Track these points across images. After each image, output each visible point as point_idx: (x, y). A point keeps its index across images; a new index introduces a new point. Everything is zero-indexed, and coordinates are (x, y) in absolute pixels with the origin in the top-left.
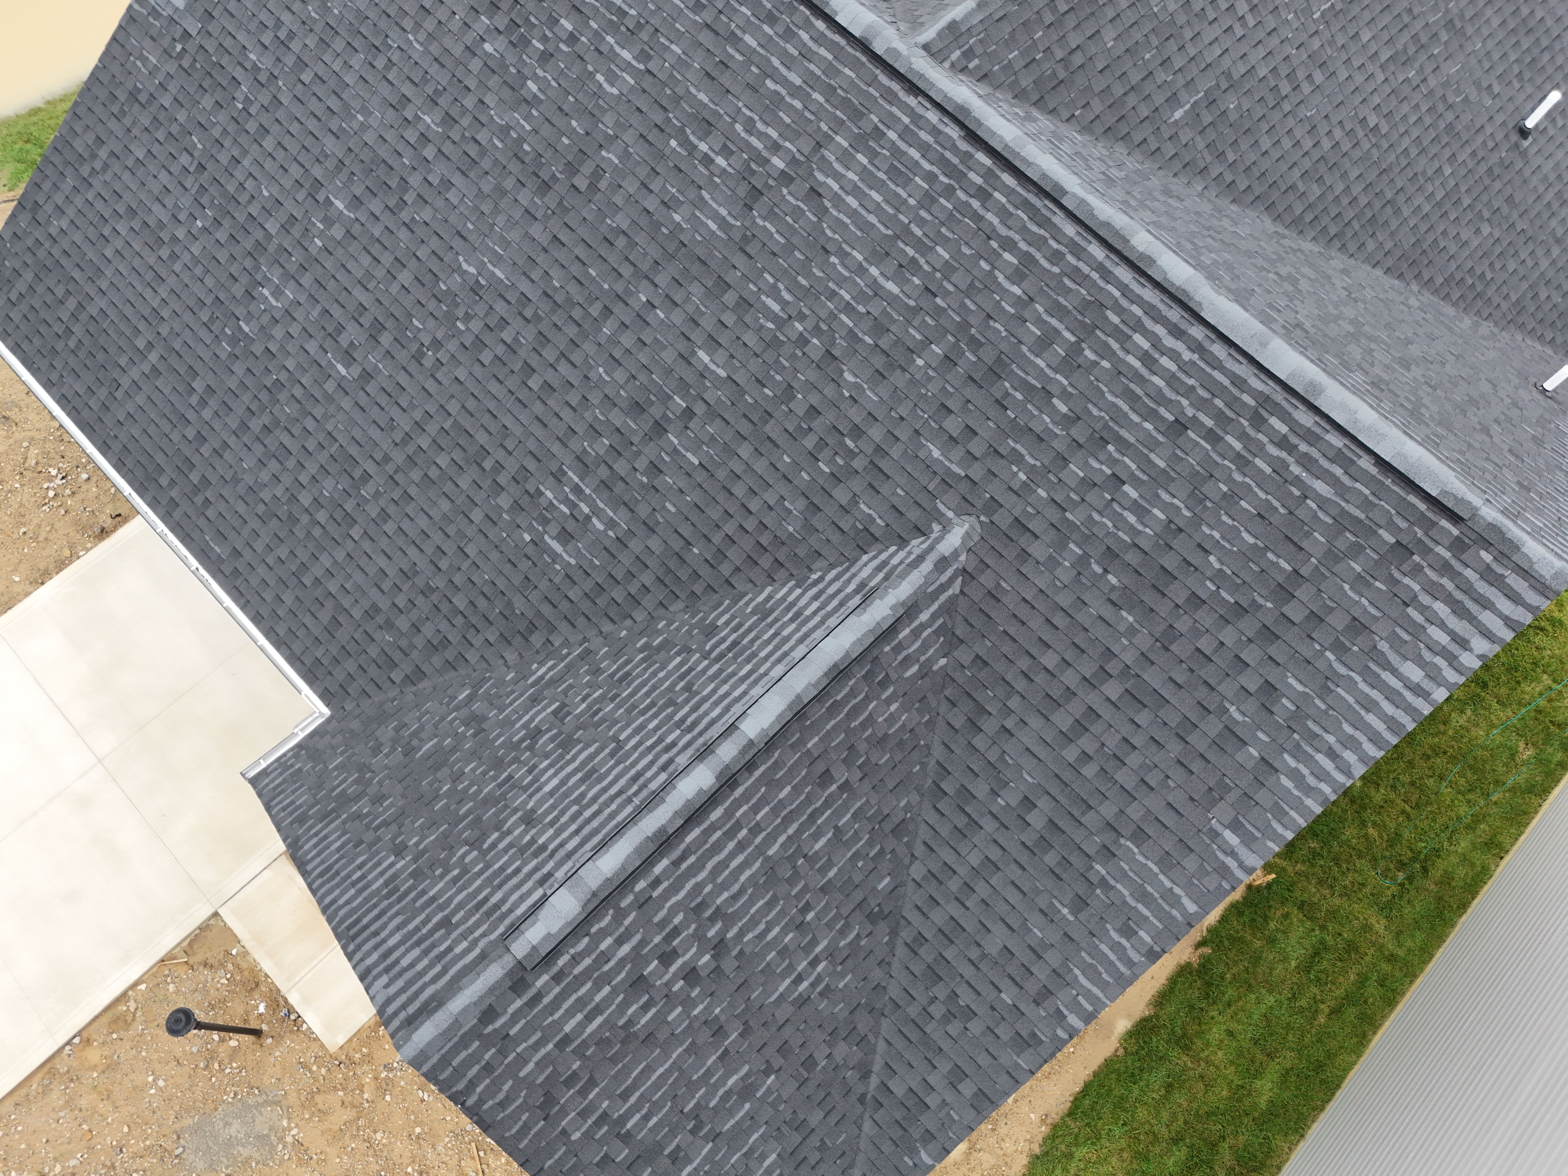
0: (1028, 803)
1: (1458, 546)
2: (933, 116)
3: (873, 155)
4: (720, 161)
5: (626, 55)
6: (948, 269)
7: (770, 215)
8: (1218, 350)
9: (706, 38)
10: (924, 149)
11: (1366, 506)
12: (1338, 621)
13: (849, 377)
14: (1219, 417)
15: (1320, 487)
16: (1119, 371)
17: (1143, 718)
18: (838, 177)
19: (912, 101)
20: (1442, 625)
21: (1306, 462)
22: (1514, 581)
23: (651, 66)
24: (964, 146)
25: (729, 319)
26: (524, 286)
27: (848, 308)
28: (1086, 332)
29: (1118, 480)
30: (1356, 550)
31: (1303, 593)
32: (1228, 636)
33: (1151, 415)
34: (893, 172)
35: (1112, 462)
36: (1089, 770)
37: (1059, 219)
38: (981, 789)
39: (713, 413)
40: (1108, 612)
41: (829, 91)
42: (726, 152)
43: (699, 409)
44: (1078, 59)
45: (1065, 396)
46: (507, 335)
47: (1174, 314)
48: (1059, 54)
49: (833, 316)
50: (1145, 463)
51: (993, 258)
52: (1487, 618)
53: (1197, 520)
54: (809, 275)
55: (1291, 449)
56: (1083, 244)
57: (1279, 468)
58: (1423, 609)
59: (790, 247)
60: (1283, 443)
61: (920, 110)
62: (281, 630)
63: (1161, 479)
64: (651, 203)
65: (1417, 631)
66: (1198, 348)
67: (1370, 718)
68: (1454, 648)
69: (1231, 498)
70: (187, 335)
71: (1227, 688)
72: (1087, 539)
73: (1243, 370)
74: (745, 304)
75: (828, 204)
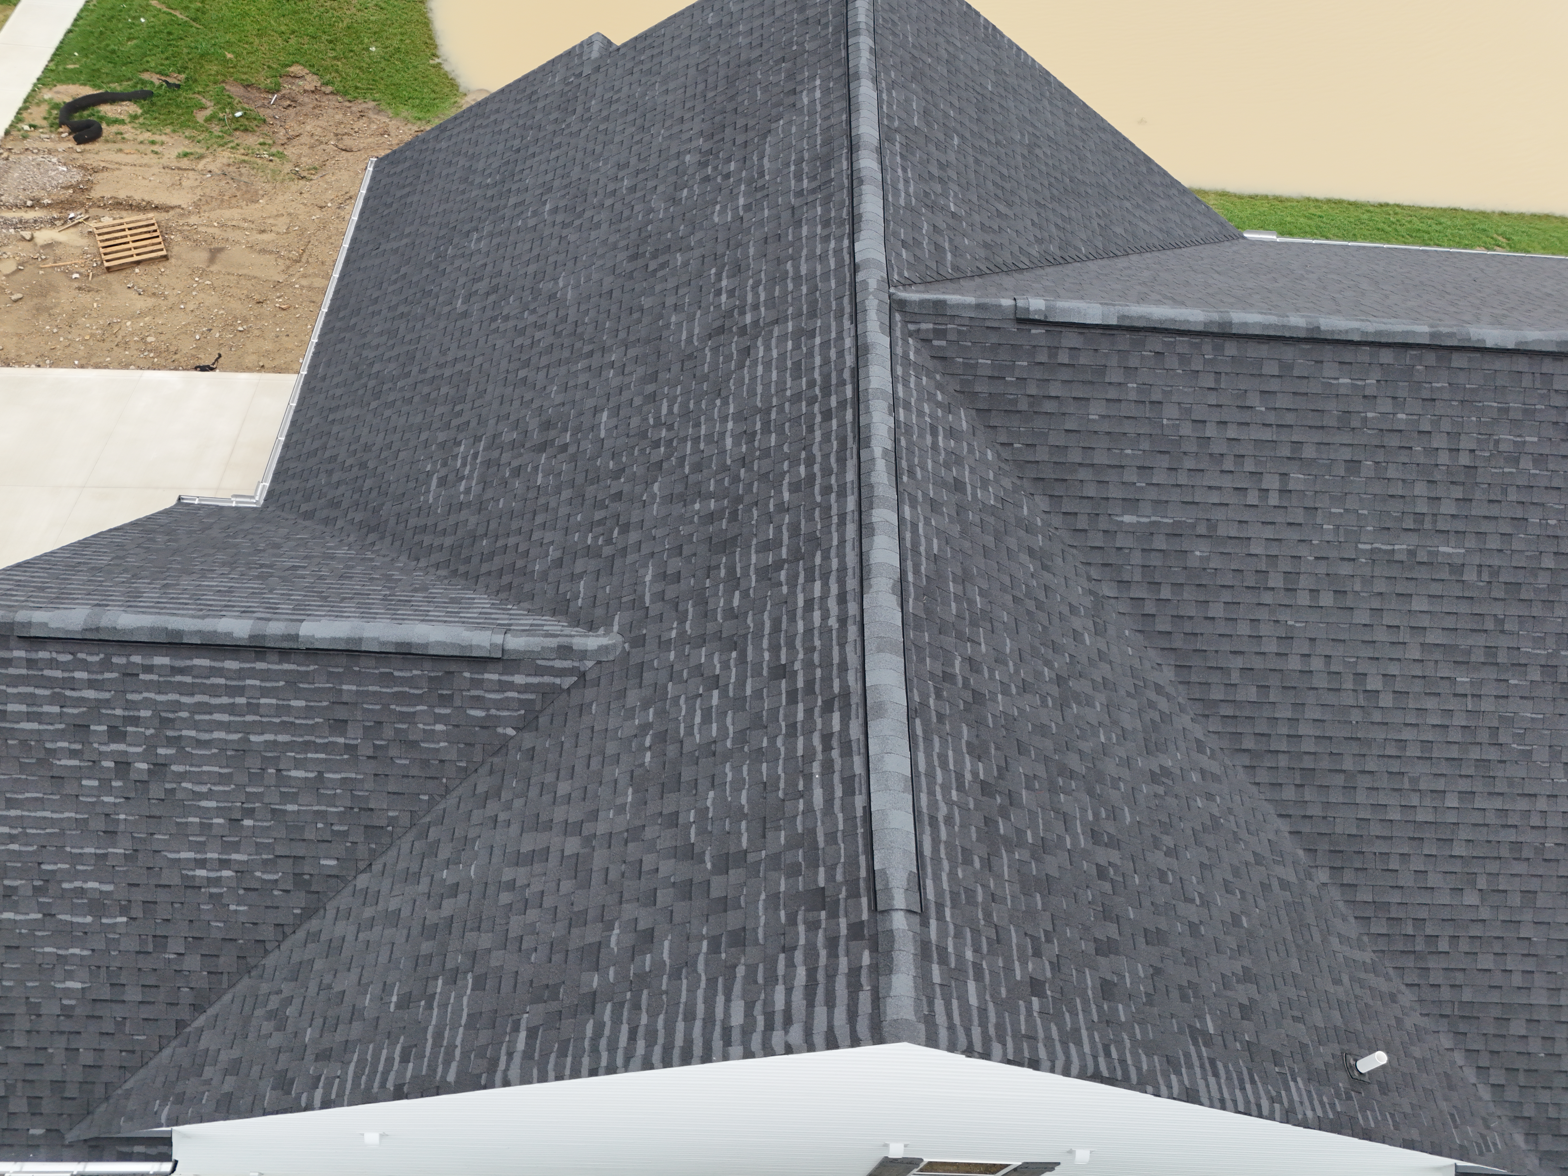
0: (455, 889)
1: (856, 930)
2: (848, 344)
3: (797, 347)
4: (724, 297)
5: (741, 202)
6: (766, 453)
7: (715, 350)
8: (852, 631)
9: (786, 215)
10: (826, 361)
11: (831, 838)
12: (733, 920)
13: (656, 487)
14: (810, 684)
15: (818, 795)
16: (788, 601)
17: (567, 886)
18: (768, 349)
20: (789, 991)
21: (828, 767)
22: (865, 998)
23: (746, 216)
24: (847, 375)
25: (637, 401)
26: (572, 311)
27: (696, 441)
28: (796, 556)
29: (715, 682)
30: (794, 871)
31: (735, 875)
32: (666, 867)
33: (775, 649)
34: (797, 365)
35: (725, 666)
36: (505, 898)
37: (851, 464)
38: (445, 852)
39: (574, 459)
40: (623, 780)
41: (813, 290)
42: (731, 293)
43: (572, 450)
44: (1049, 406)
45: (745, 594)
46: (538, 335)
47: (852, 584)
48: (1033, 390)
49: (684, 440)
50: (741, 683)
51: (795, 463)
52: (820, 1012)
53: (728, 756)
54: (698, 403)
55: (827, 748)
56: (849, 492)
57: (809, 757)
58: (791, 965)
59: (705, 378)
60: (826, 738)
61: (845, 334)
62: (294, 439)
63: (738, 704)
64: (670, 301)
65: (771, 979)
66: (843, 621)
67: (680, 1026)
68: (779, 1019)
69: (759, 754)
70: (426, 239)
71: (629, 910)
72: (661, 713)
73: (853, 659)
74: (653, 398)
75: (747, 363)
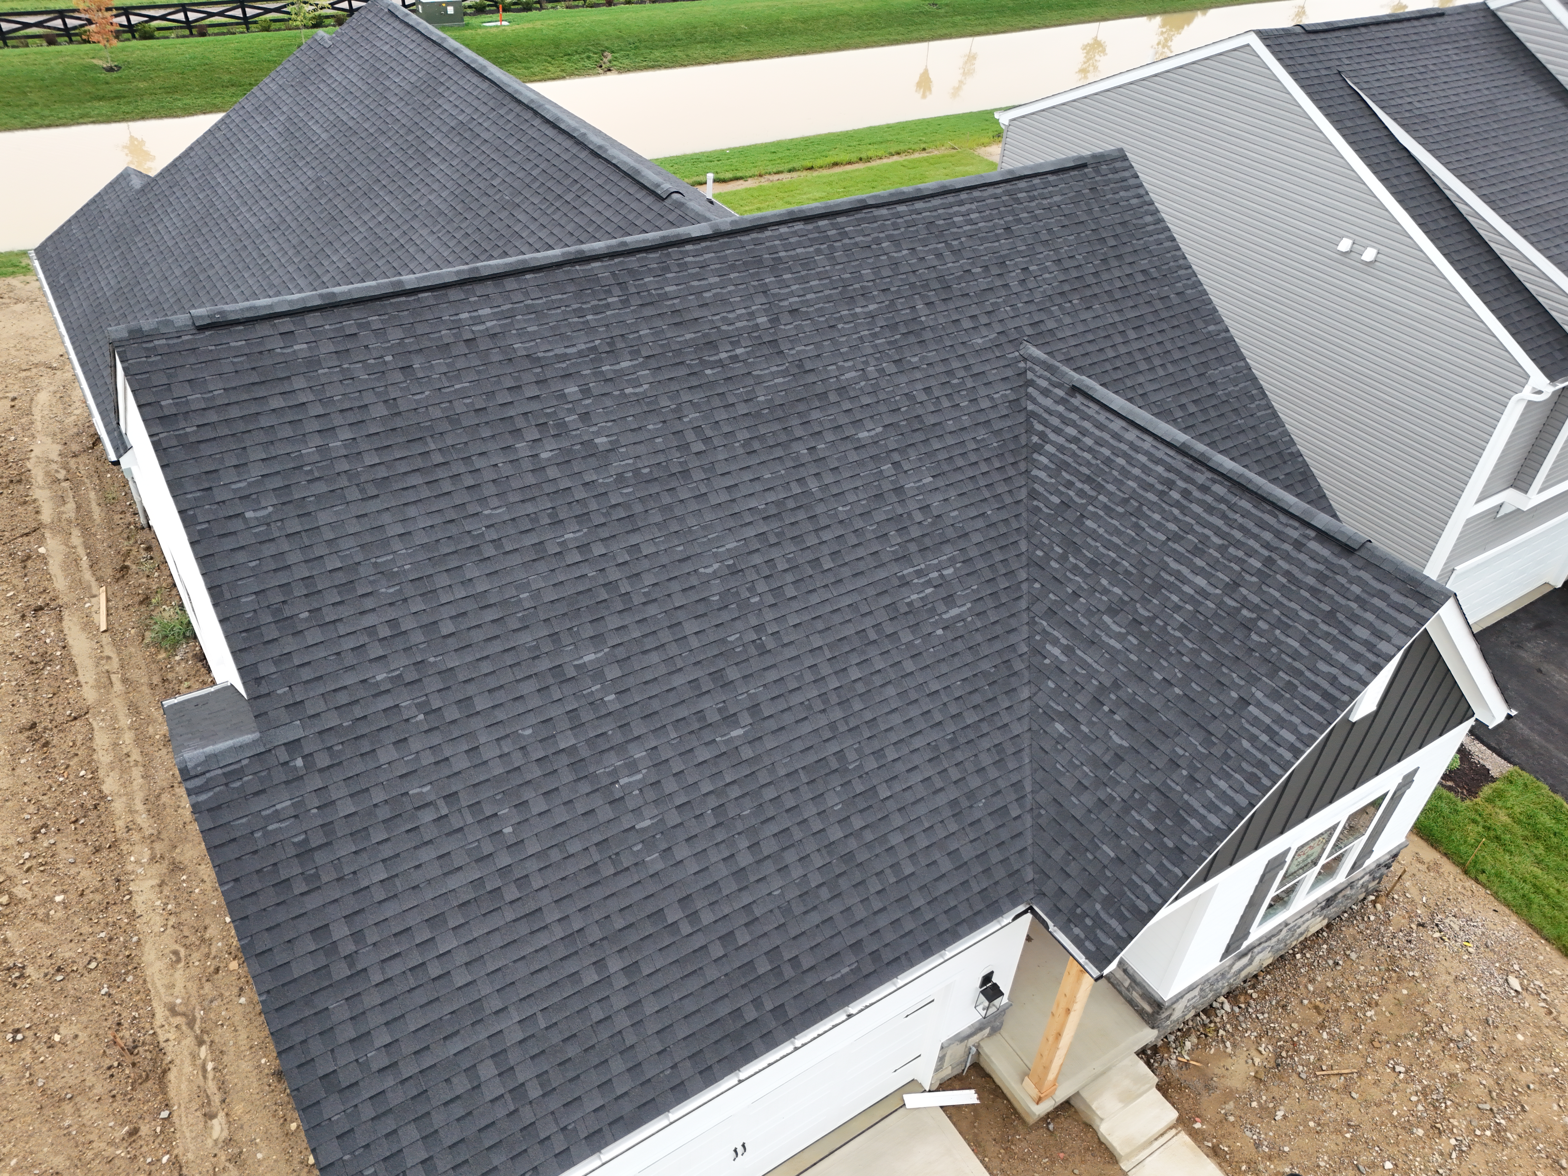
1: (1097, 173)
2: (783, 229)
3: (788, 270)
4: (739, 351)
5: (624, 365)
6: (876, 275)
8: (976, 193)
9: (648, 312)
10: (800, 245)
11: (1069, 190)
12: (1119, 230)
14: (1009, 213)
15: (1056, 199)
16: (969, 236)
17: (1149, 330)
19: (768, 233)
21: (1042, 196)
23: (644, 354)
24: (810, 227)
25: (847, 405)
26: (750, 532)
27: (875, 335)
28: (942, 237)
29: (1026, 270)
30: (1089, 205)
31: (1103, 234)
32: (1116, 273)
33: (997, 238)
34: (804, 267)
35: (1014, 266)
36: (1171, 369)
37: (877, 212)
40: (1092, 313)
42: (736, 344)
43: (896, 457)
45: (972, 266)
47: (951, 199)
50: (1022, 254)
51: (882, 252)
53: (1057, 251)
55: (1035, 198)
56: (894, 211)
57: (1042, 207)
60: (1031, 199)
61: (776, 233)
63: (1032, 252)
66: (972, 200)
69: (1051, 233)
70: (614, 905)
72: (1052, 300)
74: (841, 390)
75: (804, 309)
